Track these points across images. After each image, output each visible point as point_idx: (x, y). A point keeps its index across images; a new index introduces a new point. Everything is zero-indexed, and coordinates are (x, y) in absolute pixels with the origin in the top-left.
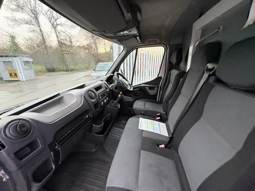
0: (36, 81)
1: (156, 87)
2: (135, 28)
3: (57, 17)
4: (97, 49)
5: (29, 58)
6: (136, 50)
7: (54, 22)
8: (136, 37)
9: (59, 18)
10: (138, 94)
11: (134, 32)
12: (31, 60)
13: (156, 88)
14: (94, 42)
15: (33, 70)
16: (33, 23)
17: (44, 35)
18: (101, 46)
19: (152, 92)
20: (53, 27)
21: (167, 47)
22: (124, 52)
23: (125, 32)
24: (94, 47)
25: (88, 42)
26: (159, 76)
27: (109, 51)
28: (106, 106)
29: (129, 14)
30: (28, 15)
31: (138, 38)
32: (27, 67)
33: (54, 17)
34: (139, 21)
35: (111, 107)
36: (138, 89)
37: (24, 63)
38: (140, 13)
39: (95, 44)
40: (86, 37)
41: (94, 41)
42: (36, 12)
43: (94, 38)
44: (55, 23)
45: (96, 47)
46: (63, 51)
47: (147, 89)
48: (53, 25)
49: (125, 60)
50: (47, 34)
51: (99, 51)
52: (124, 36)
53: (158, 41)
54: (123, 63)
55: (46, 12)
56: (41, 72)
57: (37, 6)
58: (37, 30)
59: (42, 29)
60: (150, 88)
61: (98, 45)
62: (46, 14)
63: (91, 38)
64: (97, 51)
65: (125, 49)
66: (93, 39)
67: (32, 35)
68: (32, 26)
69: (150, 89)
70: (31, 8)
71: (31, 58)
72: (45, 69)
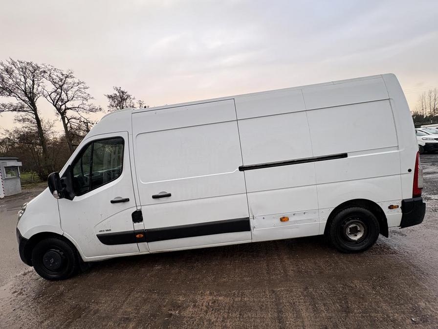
0: (24, 196)
3: (66, 99)
5: (16, 161)
7: (61, 106)
9: (70, 101)
12: (20, 164)
15: (19, 179)
16: (25, 109)
17: (43, 124)
30: (18, 99)
32: (9, 176)
33: (62, 100)
37: (6, 170)
42: (33, 93)
44: (63, 107)
46: (73, 146)
48: (59, 110)
50: (48, 123)
55: (50, 93)
56: (30, 183)
57: (36, 87)
59: (40, 117)
62: (50, 95)
67: (20, 126)
68: (23, 113)
70: (24, 90)
71: (18, 161)
72: (38, 176)
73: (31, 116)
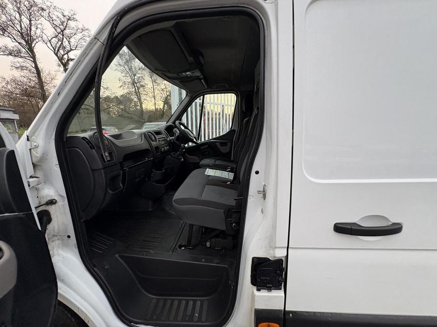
1: (228, 142)
2: (198, 70)
3: (69, 47)
4: (141, 104)
5: (12, 112)
6: (202, 97)
7: (63, 56)
8: (200, 80)
9: (73, 50)
10: (207, 153)
11: (198, 73)
12: (16, 117)
13: (229, 144)
14: (136, 92)
15: (17, 134)
16: (22, 55)
17: (44, 75)
18: (147, 99)
19: (224, 150)
20: (62, 63)
21: (238, 94)
22: (188, 99)
23: (188, 73)
24: (136, 100)
25: (126, 91)
26: (232, 129)
27: (162, 108)
28: (167, 157)
29: (192, 58)
30: (14, 41)
31: (202, 81)
33: (64, 48)
34: (202, 64)
35: (172, 158)
36: (207, 146)
38: (203, 57)
39: (137, 96)
40: (121, 83)
41: (135, 89)
42: (31, 36)
43: (135, 85)
44: (66, 57)
45: (140, 99)
47: (218, 145)
48: (61, 59)
49: (189, 109)
50: (49, 74)
51: (144, 106)
52: (187, 77)
53: (227, 86)
54: (185, 114)
55: (50, 39)
57: (33, 28)
58: (28, 65)
59: (39, 65)
60: (222, 144)
61: (143, 97)
62: (50, 41)
63: (130, 86)
64: (141, 107)
65: (188, 94)
66: (135, 87)
67: (17, 74)
68: (20, 60)
69: (221, 146)
70: (20, 30)
71: (14, 113)
73: (29, 64)
